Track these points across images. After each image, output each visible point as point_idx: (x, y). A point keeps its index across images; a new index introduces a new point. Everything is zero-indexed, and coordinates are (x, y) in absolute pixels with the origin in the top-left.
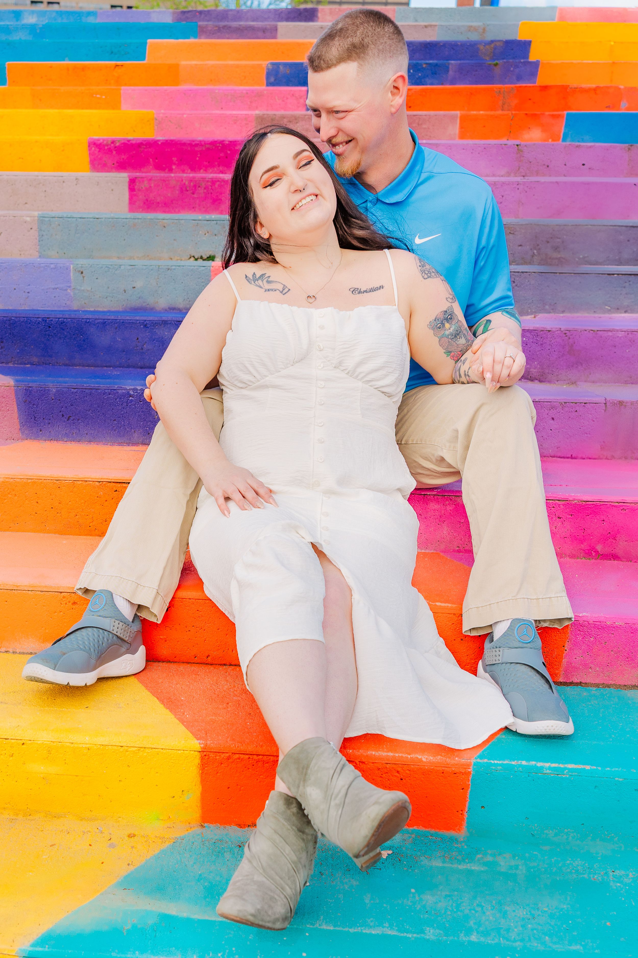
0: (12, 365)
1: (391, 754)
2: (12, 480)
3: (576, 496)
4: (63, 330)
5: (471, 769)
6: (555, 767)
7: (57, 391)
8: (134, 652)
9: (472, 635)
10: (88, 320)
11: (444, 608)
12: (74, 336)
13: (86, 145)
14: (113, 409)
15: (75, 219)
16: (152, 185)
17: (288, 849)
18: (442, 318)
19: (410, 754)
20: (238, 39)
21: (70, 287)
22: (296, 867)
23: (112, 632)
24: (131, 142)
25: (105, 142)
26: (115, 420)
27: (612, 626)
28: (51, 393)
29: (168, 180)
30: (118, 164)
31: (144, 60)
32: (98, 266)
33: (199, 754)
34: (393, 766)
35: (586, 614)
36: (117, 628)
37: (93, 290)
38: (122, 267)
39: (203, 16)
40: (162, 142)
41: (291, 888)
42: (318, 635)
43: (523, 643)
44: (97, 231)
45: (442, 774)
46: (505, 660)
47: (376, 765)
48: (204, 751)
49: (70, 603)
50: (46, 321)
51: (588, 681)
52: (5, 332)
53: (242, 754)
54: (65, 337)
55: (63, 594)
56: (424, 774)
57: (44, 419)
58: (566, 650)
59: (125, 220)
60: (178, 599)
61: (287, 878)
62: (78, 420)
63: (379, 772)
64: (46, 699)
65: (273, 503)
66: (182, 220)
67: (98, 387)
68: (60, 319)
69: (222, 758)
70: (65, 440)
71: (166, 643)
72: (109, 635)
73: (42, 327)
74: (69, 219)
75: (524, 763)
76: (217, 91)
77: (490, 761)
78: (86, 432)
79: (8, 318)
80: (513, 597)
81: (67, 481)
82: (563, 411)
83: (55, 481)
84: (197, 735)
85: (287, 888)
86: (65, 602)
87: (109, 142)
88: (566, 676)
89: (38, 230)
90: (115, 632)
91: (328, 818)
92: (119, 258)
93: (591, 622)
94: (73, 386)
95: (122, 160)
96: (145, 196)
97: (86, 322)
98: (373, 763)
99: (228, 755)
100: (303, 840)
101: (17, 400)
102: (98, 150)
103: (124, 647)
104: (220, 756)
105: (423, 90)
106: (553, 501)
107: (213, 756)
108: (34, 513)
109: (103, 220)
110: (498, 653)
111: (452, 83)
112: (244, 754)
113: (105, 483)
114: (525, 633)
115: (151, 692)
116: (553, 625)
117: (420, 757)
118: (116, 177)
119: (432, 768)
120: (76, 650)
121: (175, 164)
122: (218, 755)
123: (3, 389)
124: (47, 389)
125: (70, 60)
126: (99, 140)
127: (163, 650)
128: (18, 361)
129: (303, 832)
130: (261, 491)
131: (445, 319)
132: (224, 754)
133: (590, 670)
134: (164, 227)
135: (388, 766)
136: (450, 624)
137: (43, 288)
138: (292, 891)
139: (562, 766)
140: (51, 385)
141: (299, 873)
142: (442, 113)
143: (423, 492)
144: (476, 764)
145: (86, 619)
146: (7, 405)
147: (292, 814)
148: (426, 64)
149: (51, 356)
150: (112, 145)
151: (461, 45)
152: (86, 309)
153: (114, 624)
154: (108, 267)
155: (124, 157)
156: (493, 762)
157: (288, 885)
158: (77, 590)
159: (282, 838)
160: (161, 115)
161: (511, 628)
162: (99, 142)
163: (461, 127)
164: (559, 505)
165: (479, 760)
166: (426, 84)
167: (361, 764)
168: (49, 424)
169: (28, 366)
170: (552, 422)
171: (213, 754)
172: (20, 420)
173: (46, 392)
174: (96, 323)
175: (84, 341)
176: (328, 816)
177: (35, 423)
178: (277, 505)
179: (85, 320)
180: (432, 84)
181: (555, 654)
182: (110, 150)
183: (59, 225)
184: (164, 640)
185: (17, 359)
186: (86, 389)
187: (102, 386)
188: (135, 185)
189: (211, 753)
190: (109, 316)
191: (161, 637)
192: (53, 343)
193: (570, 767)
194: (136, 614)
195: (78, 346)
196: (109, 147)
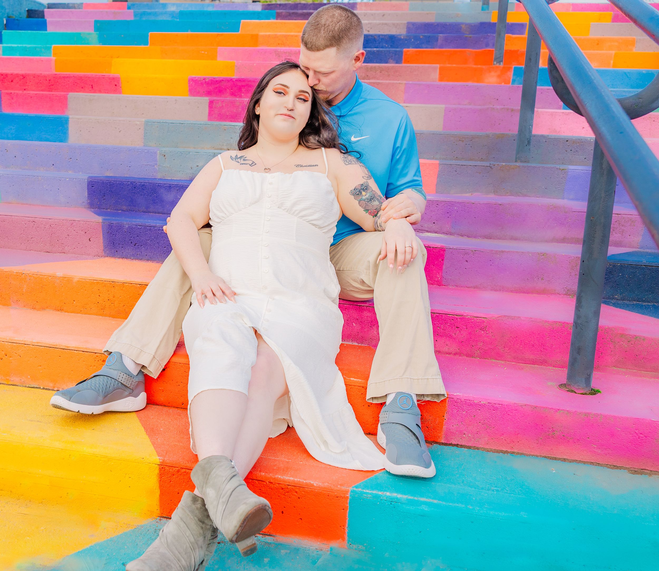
0: (110, 211)
1: (292, 479)
2: (84, 280)
3: (469, 313)
4: (144, 190)
5: (349, 495)
6: (411, 499)
7: (129, 227)
8: (136, 396)
9: (374, 403)
10: (160, 184)
11: (355, 382)
12: (150, 194)
13: (187, 81)
14: (164, 240)
15: (168, 124)
16: (224, 105)
17: (188, 533)
18: (360, 188)
19: (305, 480)
20: (302, 20)
21: (156, 164)
22: (192, 546)
23: (118, 380)
24: (216, 79)
25: (199, 79)
26: (165, 247)
27: (478, 404)
28: (125, 228)
29: (234, 102)
30: (206, 92)
31: (238, 31)
32: (175, 152)
33: (158, 466)
34: (293, 487)
35: (458, 394)
36: (123, 378)
37: (171, 167)
38: (191, 153)
39: (281, 7)
40: (235, 79)
41: (185, 560)
42: (242, 389)
43: (403, 409)
44: (181, 131)
45: (328, 497)
46: (390, 421)
47: (280, 485)
48: (162, 465)
49: (101, 361)
50: (133, 183)
51: (463, 444)
52: (107, 189)
53: (188, 469)
54: (145, 194)
55: (97, 354)
56: (314, 496)
57: (119, 244)
58: (445, 419)
59: (199, 125)
60: (172, 363)
61: (184, 553)
62: (141, 246)
63: (283, 491)
64: (69, 422)
65: (233, 300)
66: (236, 126)
67: (155, 225)
68: (142, 183)
69: (174, 471)
70: (132, 258)
71: (163, 393)
72: (115, 382)
73: (130, 188)
74: (164, 124)
75: (388, 494)
76: (279, 50)
77: (363, 490)
78: (146, 254)
79: (109, 181)
80: (400, 377)
81: (119, 283)
82: (473, 256)
83: (112, 282)
84: (160, 454)
85: (183, 560)
86: (97, 360)
87: (202, 79)
88: (446, 438)
89: (144, 129)
90: (120, 380)
91: (216, 511)
92: (194, 148)
93: (463, 400)
94: (139, 224)
95: (209, 90)
96: (219, 111)
97: (158, 185)
98: (279, 484)
99: (177, 469)
100: (202, 528)
101: (103, 231)
102: (194, 83)
103: (127, 391)
104: (172, 469)
105: (417, 51)
106: (452, 316)
107: (167, 468)
108: (97, 303)
109: (186, 124)
110: (386, 415)
111: (441, 47)
112: (189, 469)
113: (143, 285)
114: (405, 402)
115: (142, 424)
116: (433, 399)
117: (312, 483)
118: (201, 100)
119: (320, 491)
120: (88, 389)
121: (243, 93)
122: (171, 468)
123: (95, 224)
124: (123, 225)
125: (192, 32)
126: (195, 78)
127: (160, 397)
128: (113, 208)
129: (203, 522)
130: (227, 292)
131: (362, 189)
132: (175, 468)
133: (464, 436)
134: (225, 130)
135: (289, 487)
136: (360, 394)
137: (139, 164)
138: (187, 564)
139: (416, 499)
140: (125, 223)
141: (195, 551)
142: (427, 65)
143: (359, 303)
144: (353, 492)
145: (104, 370)
146: (96, 234)
147: (196, 508)
148: (423, 36)
149: (135, 206)
150: (204, 81)
151: (449, 25)
152: (166, 178)
153: (120, 374)
154: (181, 153)
155: (211, 88)
156: (365, 491)
157: (183, 558)
158: (104, 352)
159: (186, 524)
160: (239, 64)
161: (395, 398)
162: (195, 79)
163: (440, 74)
164: (457, 318)
165: (355, 489)
166: (423, 48)
167: (270, 484)
168: (122, 247)
169: (120, 211)
170: (466, 263)
171: (168, 468)
172: (104, 244)
173: (122, 227)
174: (165, 186)
175: (157, 197)
176: (217, 510)
177: (113, 246)
178: (235, 302)
179: (158, 184)
180: (427, 48)
181: (438, 421)
182: (202, 84)
183: (157, 127)
184: (162, 391)
185: (113, 207)
186: (147, 226)
187: (158, 225)
188: (213, 104)
189: (167, 467)
190: (173, 182)
191: (160, 388)
192: (137, 198)
193: (422, 500)
194: (140, 371)
195: (152, 200)
196: (202, 82)
